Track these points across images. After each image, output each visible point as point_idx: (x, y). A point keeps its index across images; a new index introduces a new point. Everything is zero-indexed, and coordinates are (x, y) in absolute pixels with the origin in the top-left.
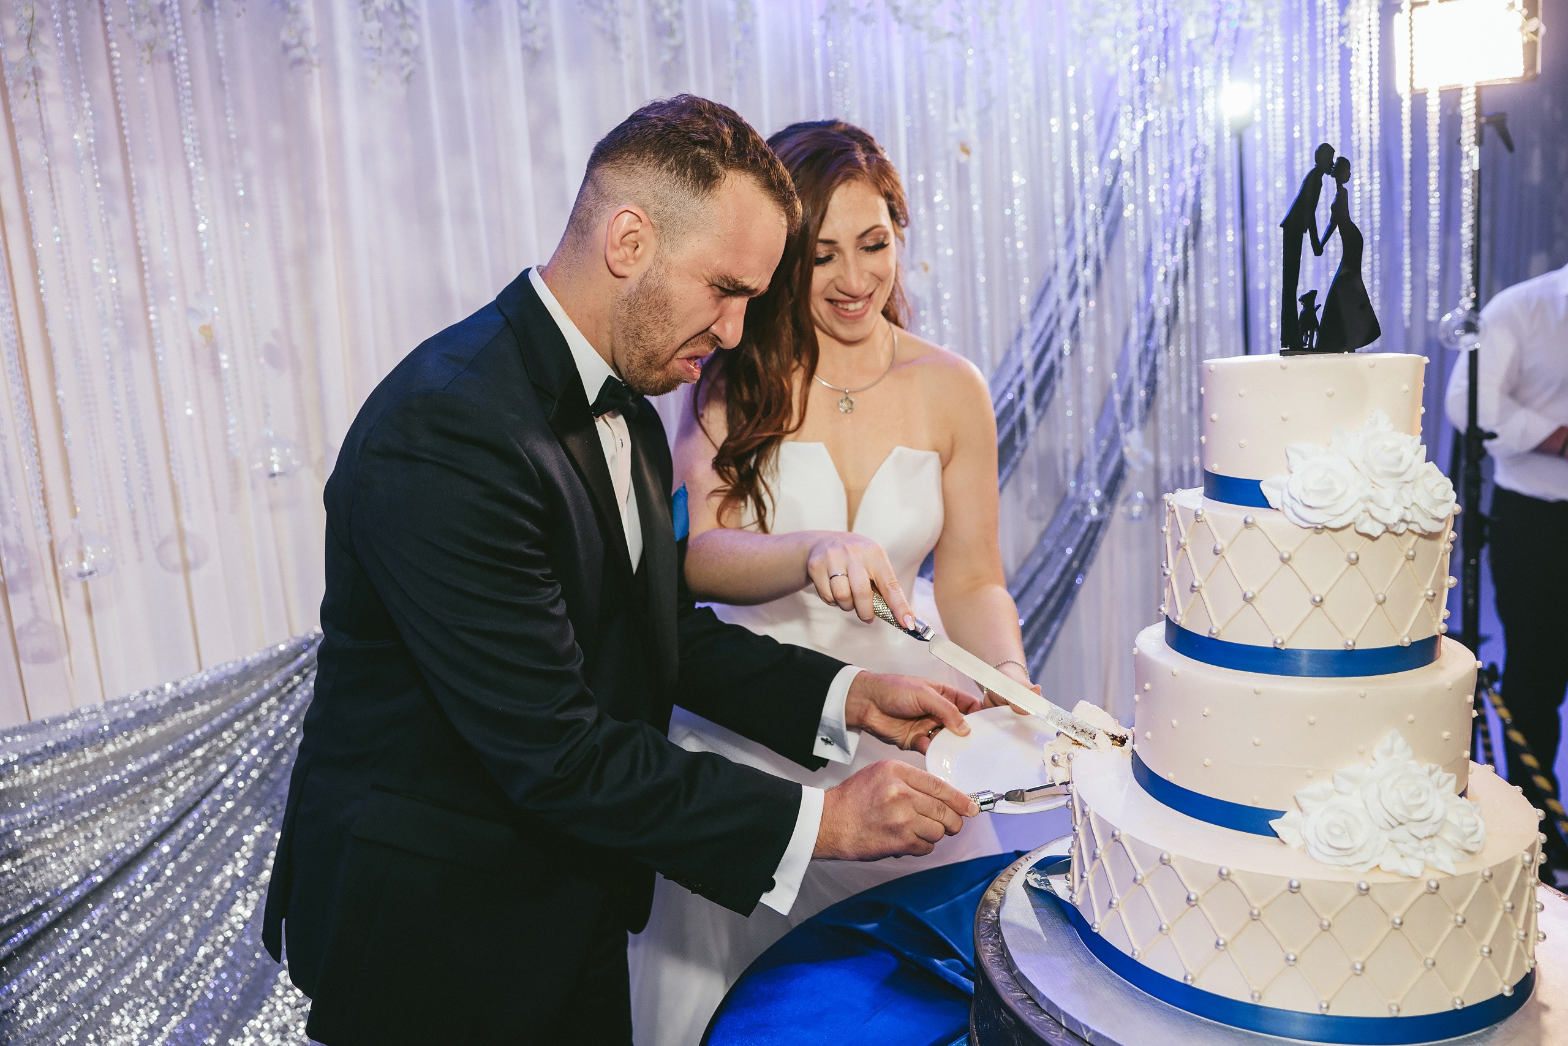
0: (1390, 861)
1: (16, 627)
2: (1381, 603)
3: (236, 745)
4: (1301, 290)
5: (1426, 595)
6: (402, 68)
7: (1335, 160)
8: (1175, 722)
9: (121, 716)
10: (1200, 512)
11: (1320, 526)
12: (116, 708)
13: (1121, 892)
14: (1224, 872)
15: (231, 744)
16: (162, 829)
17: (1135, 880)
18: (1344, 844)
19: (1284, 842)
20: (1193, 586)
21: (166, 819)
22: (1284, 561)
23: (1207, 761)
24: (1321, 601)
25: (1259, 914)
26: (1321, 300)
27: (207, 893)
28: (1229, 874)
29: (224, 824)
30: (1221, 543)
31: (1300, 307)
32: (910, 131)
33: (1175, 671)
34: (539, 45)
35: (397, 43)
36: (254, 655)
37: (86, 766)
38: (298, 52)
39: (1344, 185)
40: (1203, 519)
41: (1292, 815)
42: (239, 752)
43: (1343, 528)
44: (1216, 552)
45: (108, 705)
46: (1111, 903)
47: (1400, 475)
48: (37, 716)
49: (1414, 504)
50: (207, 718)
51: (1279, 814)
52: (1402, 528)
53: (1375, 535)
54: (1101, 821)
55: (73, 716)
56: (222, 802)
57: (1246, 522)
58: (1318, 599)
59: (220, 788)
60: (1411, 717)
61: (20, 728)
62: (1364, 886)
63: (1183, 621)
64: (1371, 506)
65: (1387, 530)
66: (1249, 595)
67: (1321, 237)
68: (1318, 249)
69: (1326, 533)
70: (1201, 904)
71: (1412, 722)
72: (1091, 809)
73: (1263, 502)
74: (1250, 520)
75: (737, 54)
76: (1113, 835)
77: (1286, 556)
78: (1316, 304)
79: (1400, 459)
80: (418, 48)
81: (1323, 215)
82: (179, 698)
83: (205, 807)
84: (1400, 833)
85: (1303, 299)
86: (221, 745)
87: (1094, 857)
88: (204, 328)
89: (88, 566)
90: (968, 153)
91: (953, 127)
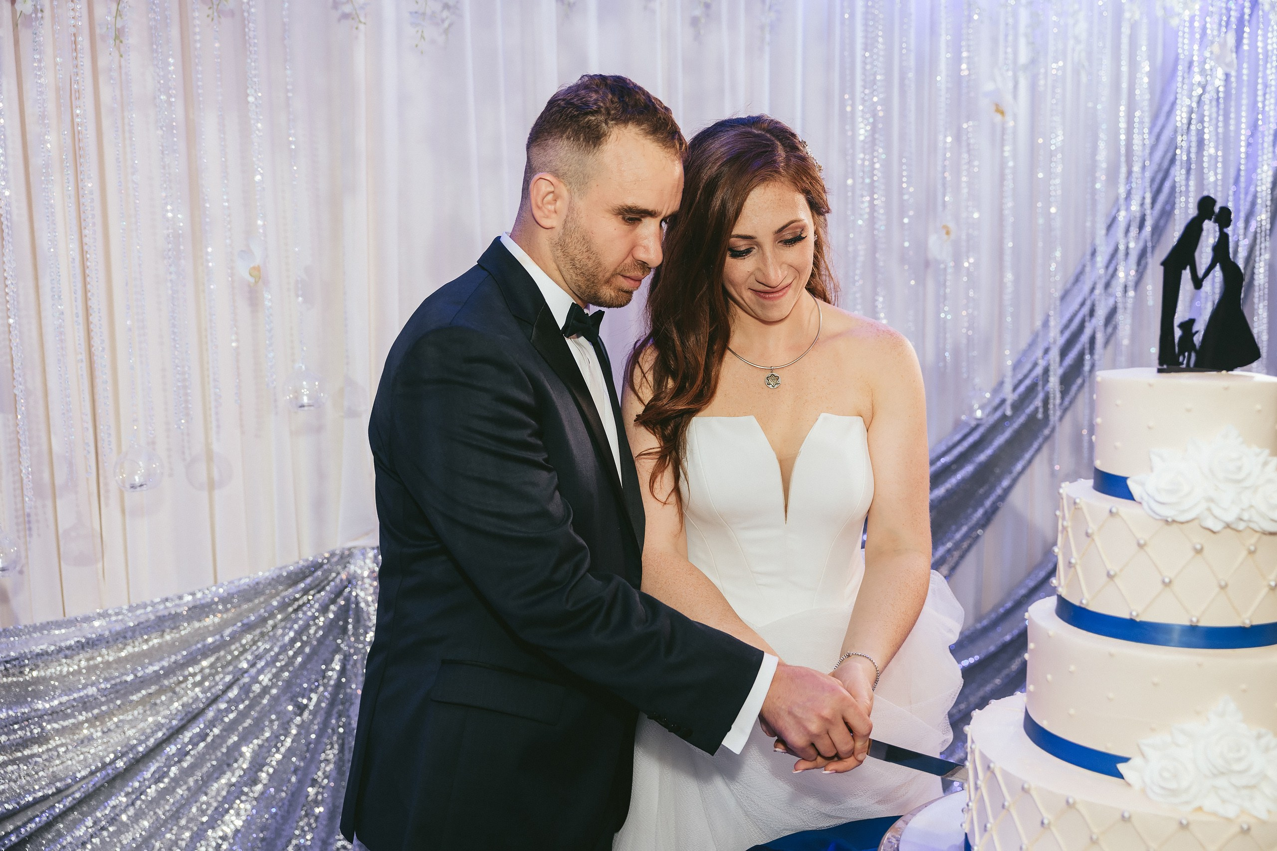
0: (1210, 803)
1: (61, 531)
2: (1223, 588)
3: (242, 658)
4: (1180, 316)
5: (1270, 585)
6: (442, 23)
7: (1217, 209)
8: (1049, 677)
9: (142, 619)
10: (1078, 501)
11: (1170, 520)
12: (139, 612)
13: (995, 818)
14: (1071, 801)
15: (237, 657)
16: (171, 731)
17: (1003, 806)
18: (1173, 785)
19: (1129, 785)
20: (1070, 563)
21: (174, 722)
22: (1141, 546)
23: (1072, 711)
24: (1170, 582)
25: (1098, 839)
26: (1200, 327)
27: (204, 798)
28: (1074, 803)
29: (225, 733)
30: (1092, 528)
31: (1178, 333)
33: (1051, 633)
36: (263, 573)
37: (108, 664)
38: (346, 8)
39: (1225, 230)
40: (1079, 506)
41: (1136, 761)
42: (245, 665)
43: (1187, 522)
44: (1088, 535)
45: (131, 609)
46: (985, 826)
47: (1238, 481)
48: (72, 613)
49: (1251, 506)
50: (219, 629)
51: (1125, 760)
52: (1241, 526)
53: (1215, 529)
54: (983, 756)
55: (104, 615)
56: (228, 711)
57: (1111, 511)
58: (1167, 580)
59: (226, 698)
60: (1244, 686)
61: (57, 622)
62: (1184, 822)
63: (1063, 591)
64: (1213, 506)
65: (1228, 526)
66: (1112, 573)
67: (1201, 272)
68: (1198, 283)
69: (1175, 526)
70: (1053, 829)
71: (1244, 691)
72: (977, 747)
73: (1129, 496)
74: (1114, 510)
76: (989, 767)
77: (1142, 542)
78: (1194, 330)
79: (1240, 469)
81: (1204, 255)
82: (195, 607)
83: (210, 714)
84: (1222, 782)
85: (1182, 326)
86: (229, 657)
87: (977, 788)
88: (254, 268)
89: (139, 479)
90: (1002, 113)
91: (989, 87)
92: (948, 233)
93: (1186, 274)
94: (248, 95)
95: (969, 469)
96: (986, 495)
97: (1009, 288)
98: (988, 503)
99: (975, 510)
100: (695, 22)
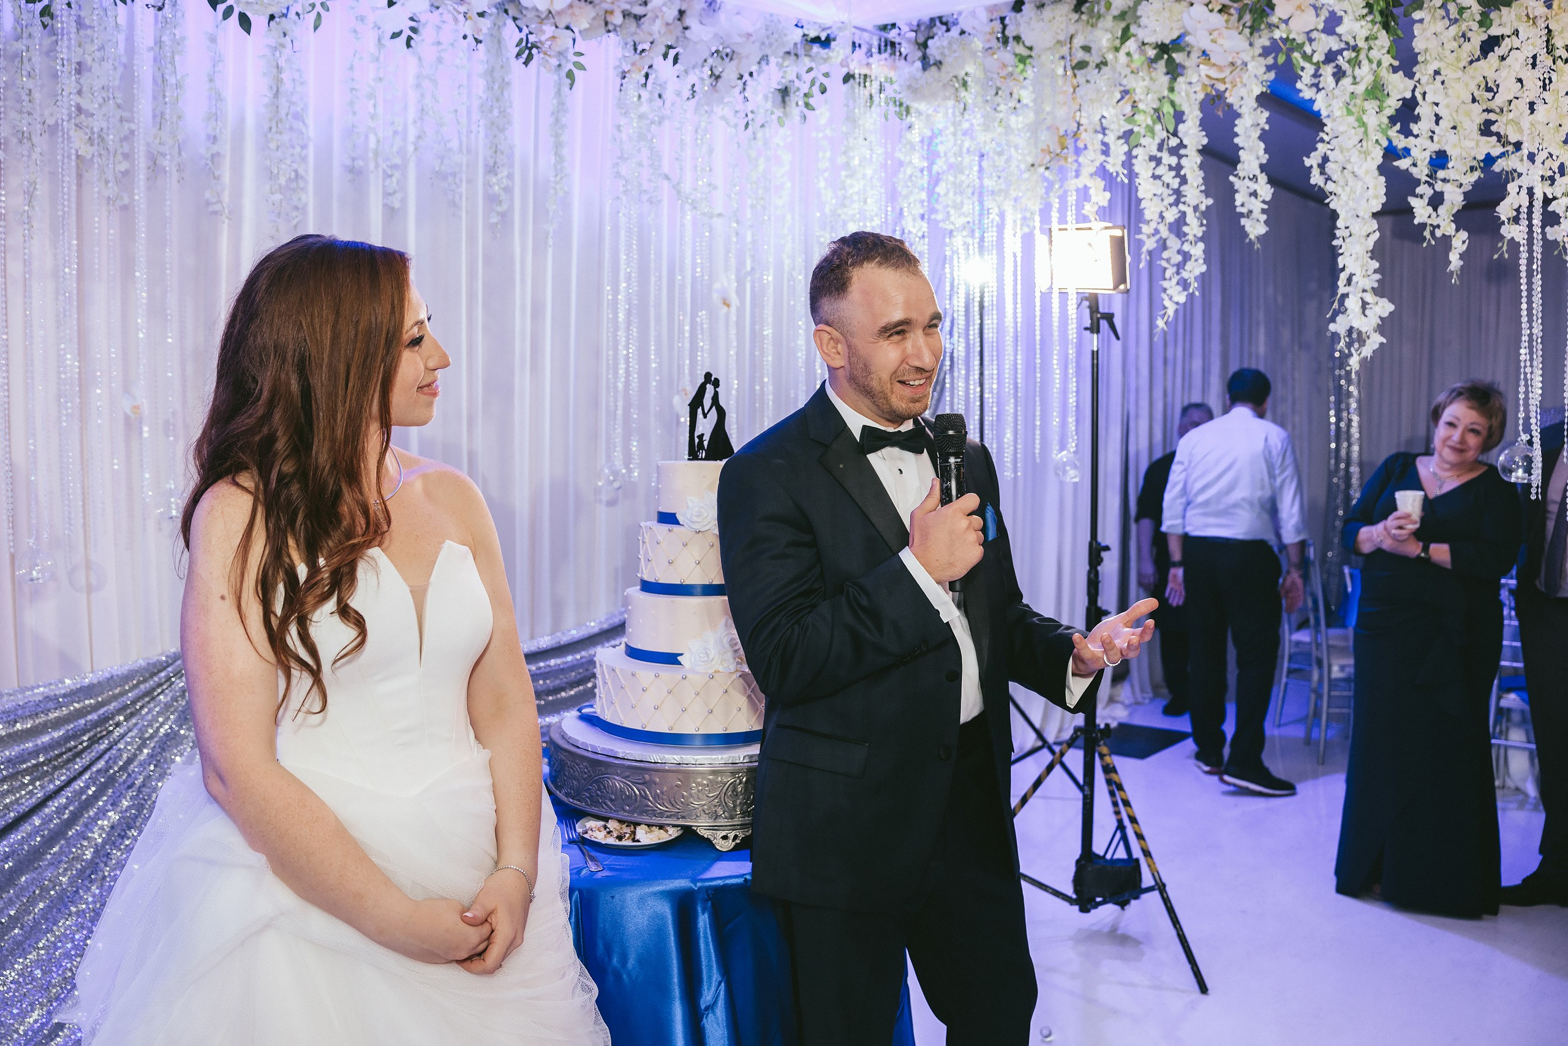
4: (698, 433)
26: (707, 438)
31: (697, 440)
34: (397, 205)
38: (217, 207)
67: (706, 410)
68: (705, 416)
78: (704, 439)
80: (304, 206)
85: (698, 437)
90: (728, 306)
93: (700, 411)
100: (493, 228)
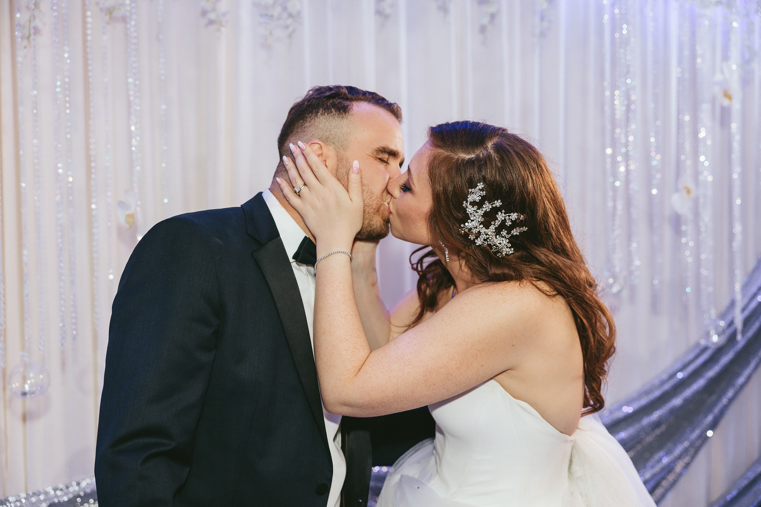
6: (287, 27)
32: (680, 80)
34: (388, 11)
35: (285, 9)
38: (212, 16)
75: (542, 18)
80: (299, 13)
88: (129, 216)
89: (29, 387)
90: (729, 98)
91: (718, 77)
92: (688, 192)
94: (127, 78)
95: (700, 383)
96: (715, 403)
97: (738, 238)
98: (717, 410)
99: (706, 416)
100: (483, 29)
